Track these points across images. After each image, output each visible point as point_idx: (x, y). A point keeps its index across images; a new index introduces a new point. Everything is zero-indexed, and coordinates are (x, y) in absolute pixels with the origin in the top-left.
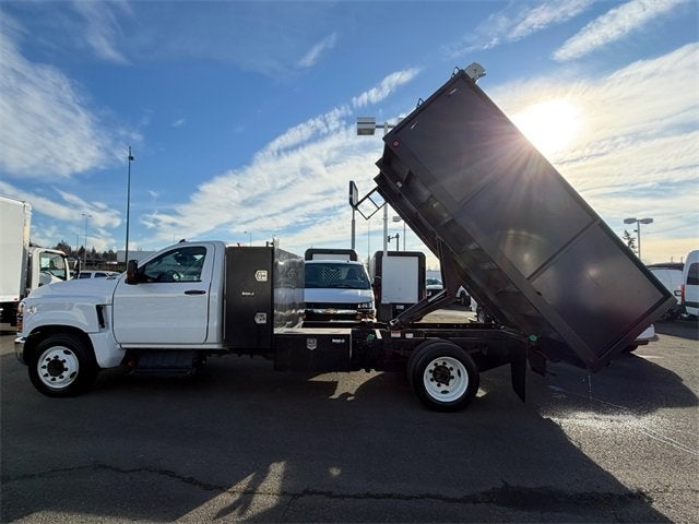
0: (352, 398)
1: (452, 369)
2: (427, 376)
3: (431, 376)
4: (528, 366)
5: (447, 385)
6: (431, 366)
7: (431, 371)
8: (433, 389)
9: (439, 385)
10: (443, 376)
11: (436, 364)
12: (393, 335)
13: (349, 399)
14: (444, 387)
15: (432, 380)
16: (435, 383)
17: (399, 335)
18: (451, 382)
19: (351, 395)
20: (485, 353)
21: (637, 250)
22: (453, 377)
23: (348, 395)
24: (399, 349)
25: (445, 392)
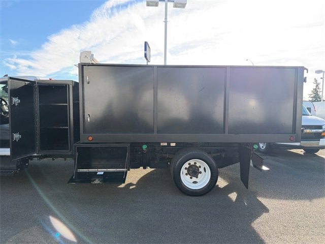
0: (134, 187)
1: (200, 167)
2: (183, 171)
3: (186, 171)
4: (251, 164)
5: (197, 177)
6: (186, 165)
7: (186, 168)
8: (187, 181)
9: (191, 178)
10: (194, 172)
11: (189, 164)
12: (162, 144)
13: (131, 187)
14: (194, 179)
15: (186, 174)
16: (189, 176)
17: (166, 144)
18: (200, 175)
19: (133, 185)
20: (223, 156)
21: (321, 90)
22: (201, 173)
23: (131, 184)
24: (166, 154)
25: (195, 182)
